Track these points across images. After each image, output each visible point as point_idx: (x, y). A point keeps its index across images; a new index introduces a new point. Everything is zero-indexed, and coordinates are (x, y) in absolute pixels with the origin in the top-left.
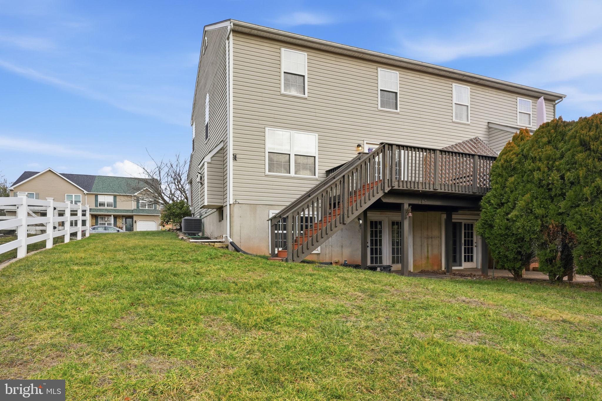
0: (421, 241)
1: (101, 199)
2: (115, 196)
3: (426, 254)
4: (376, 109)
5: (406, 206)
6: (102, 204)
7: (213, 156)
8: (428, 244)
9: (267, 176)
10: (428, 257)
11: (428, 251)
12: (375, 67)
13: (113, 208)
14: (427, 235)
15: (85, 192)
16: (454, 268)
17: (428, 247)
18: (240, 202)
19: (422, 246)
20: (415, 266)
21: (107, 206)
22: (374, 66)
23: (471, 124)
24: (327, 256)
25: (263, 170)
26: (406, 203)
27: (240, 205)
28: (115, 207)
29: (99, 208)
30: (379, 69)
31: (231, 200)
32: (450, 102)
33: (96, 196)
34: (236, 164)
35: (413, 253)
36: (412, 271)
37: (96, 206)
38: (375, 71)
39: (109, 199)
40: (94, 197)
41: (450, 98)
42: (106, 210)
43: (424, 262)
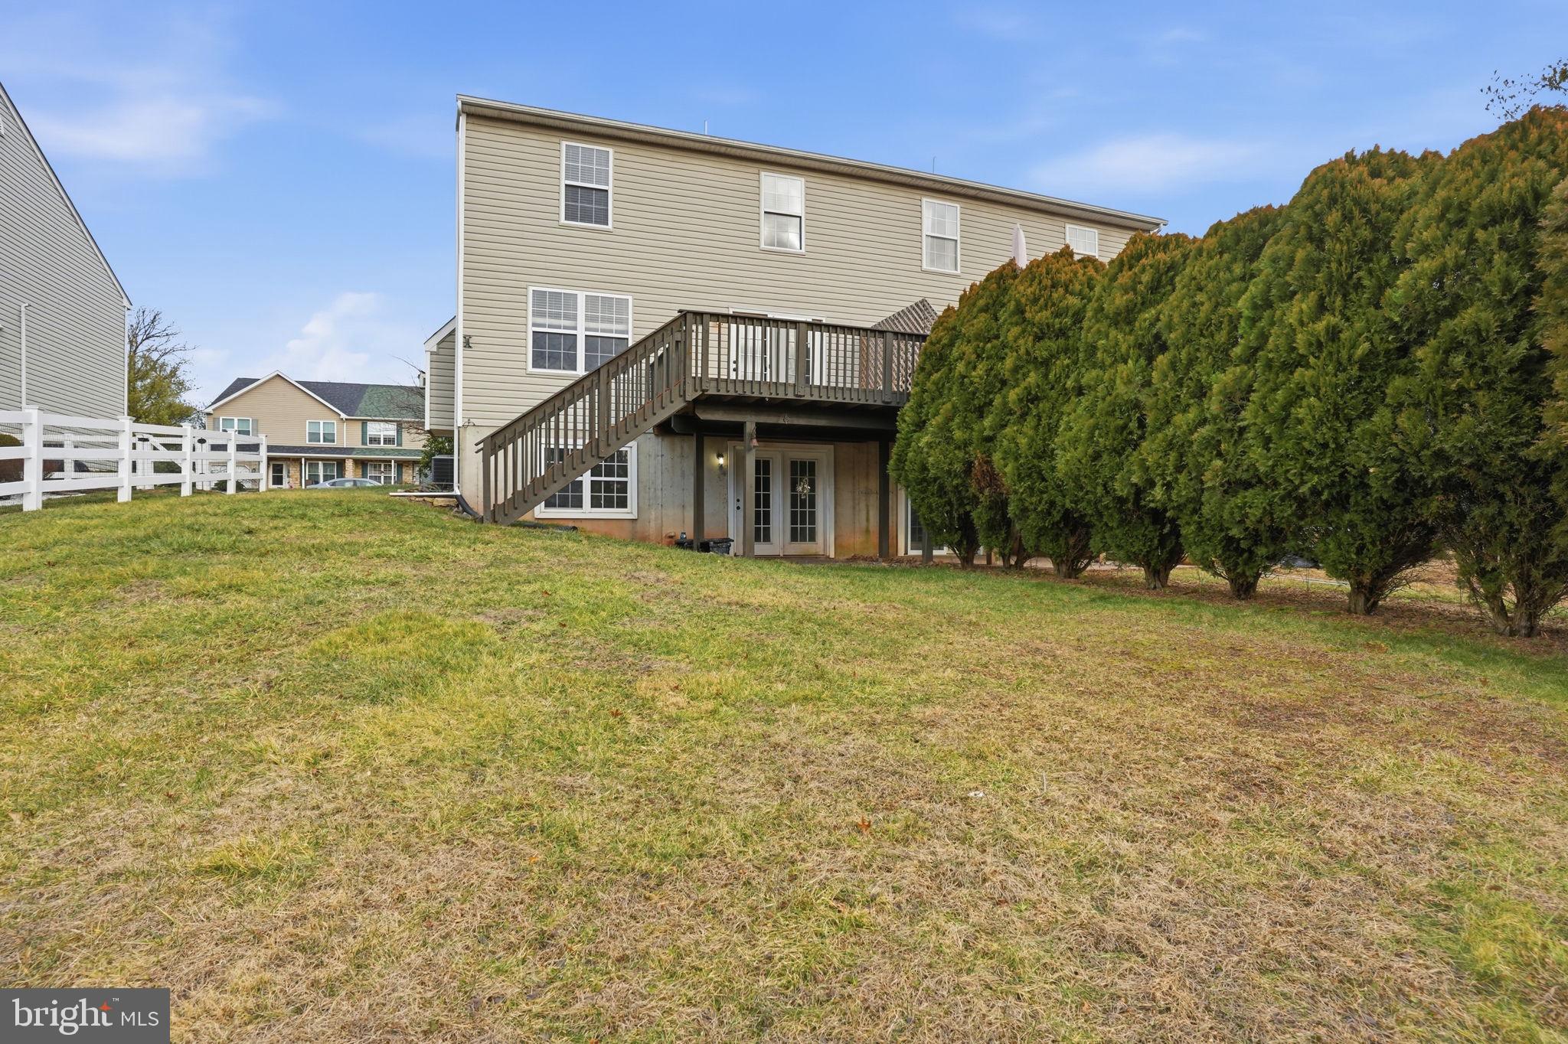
0: (854, 499)
1: (373, 429)
2: (400, 426)
3: (864, 523)
4: (756, 249)
5: (750, 428)
6: (375, 440)
7: (442, 341)
8: (867, 506)
9: (531, 375)
10: (867, 531)
11: (868, 520)
12: (756, 171)
13: (394, 447)
14: (867, 488)
15: (344, 416)
16: (936, 553)
17: (868, 513)
18: (477, 422)
19: (854, 508)
20: (838, 546)
21: (385, 443)
22: (752, 168)
23: (963, 276)
24: (653, 524)
25: (521, 365)
26: (751, 422)
27: (477, 429)
28: (400, 444)
29: (369, 446)
30: (763, 174)
31: (459, 421)
32: (918, 232)
33: (364, 423)
34: (469, 353)
35: (836, 522)
36: (832, 555)
37: (364, 443)
38: (755, 177)
39: (390, 430)
40: (359, 425)
41: (918, 226)
42: (382, 450)
43: (859, 539)
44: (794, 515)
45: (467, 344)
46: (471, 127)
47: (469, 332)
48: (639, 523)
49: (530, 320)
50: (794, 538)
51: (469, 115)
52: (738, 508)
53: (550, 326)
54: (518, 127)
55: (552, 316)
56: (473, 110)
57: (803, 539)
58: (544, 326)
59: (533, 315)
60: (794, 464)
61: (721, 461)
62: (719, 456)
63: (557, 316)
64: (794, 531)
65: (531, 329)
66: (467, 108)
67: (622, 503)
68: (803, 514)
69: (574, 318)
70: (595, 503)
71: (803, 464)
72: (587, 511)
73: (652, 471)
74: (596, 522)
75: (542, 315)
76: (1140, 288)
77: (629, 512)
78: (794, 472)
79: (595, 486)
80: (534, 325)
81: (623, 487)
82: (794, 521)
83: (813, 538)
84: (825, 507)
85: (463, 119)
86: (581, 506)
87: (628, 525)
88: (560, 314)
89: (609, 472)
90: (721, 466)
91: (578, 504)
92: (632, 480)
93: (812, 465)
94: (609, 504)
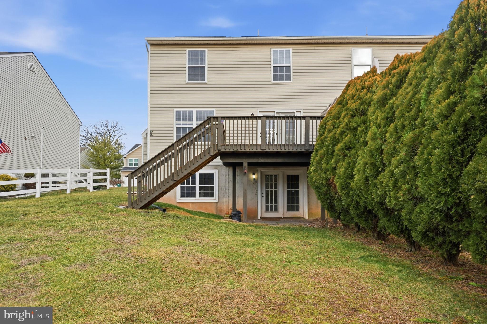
20: (309, 213)
24: (225, 204)
34: (152, 137)
36: (307, 218)
44: (289, 200)
45: (151, 134)
46: (153, 49)
47: (152, 129)
48: (219, 204)
49: (175, 122)
50: (289, 210)
51: (152, 45)
52: (263, 197)
53: (183, 124)
54: (170, 46)
55: (183, 120)
56: (152, 42)
57: (293, 210)
58: (180, 124)
59: (176, 121)
60: (288, 177)
61: (254, 176)
62: (254, 174)
63: (186, 120)
64: (289, 206)
65: (175, 126)
66: (149, 42)
67: (212, 195)
68: (293, 199)
69: (192, 120)
70: (201, 195)
71: (293, 176)
72: (198, 199)
73: (224, 181)
74: (201, 203)
75: (179, 120)
76: (391, 86)
77: (215, 199)
78: (288, 180)
79: (201, 188)
80: (176, 124)
81: (212, 188)
82: (289, 202)
83: (298, 210)
84: (303, 195)
85: (149, 46)
86: (195, 197)
87: (214, 205)
88: (186, 119)
89: (206, 183)
90: (254, 179)
91: (194, 196)
92: (216, 185)
93: (297, 177)
94: (206, 195)
